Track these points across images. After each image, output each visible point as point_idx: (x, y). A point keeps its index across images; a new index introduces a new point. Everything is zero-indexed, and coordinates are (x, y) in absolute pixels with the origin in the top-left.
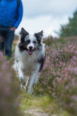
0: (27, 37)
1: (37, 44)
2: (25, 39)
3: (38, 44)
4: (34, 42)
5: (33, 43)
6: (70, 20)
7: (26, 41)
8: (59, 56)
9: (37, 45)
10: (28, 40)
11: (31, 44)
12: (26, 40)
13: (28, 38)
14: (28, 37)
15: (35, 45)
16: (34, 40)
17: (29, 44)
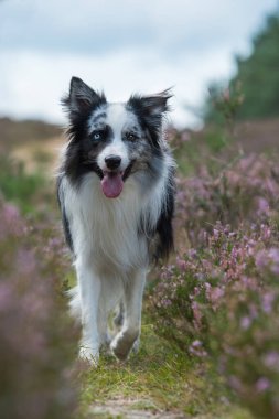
0: (97, 113)
1: (142, 145)
2: (91, 122)
3: (149, 142)
4: (129, 137)
5: (123, 139)
6: (240, 62)
7: (95, 132)
8: (205, 199)
9: (141, 149)
10: (100, 127)
11: (117, 149)
12: (93, 129)
13: (102, 120)
14: (104, 115)
15: (131, 149)
16: (125, 129)
17: (103, 147)
